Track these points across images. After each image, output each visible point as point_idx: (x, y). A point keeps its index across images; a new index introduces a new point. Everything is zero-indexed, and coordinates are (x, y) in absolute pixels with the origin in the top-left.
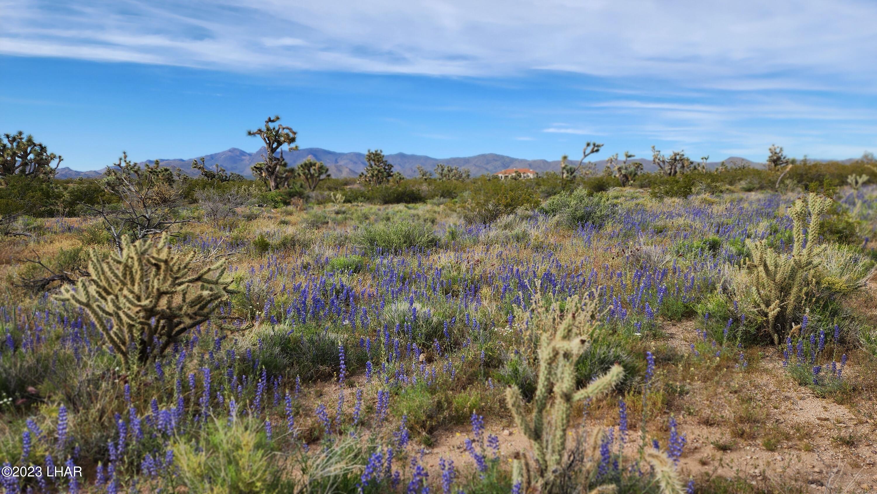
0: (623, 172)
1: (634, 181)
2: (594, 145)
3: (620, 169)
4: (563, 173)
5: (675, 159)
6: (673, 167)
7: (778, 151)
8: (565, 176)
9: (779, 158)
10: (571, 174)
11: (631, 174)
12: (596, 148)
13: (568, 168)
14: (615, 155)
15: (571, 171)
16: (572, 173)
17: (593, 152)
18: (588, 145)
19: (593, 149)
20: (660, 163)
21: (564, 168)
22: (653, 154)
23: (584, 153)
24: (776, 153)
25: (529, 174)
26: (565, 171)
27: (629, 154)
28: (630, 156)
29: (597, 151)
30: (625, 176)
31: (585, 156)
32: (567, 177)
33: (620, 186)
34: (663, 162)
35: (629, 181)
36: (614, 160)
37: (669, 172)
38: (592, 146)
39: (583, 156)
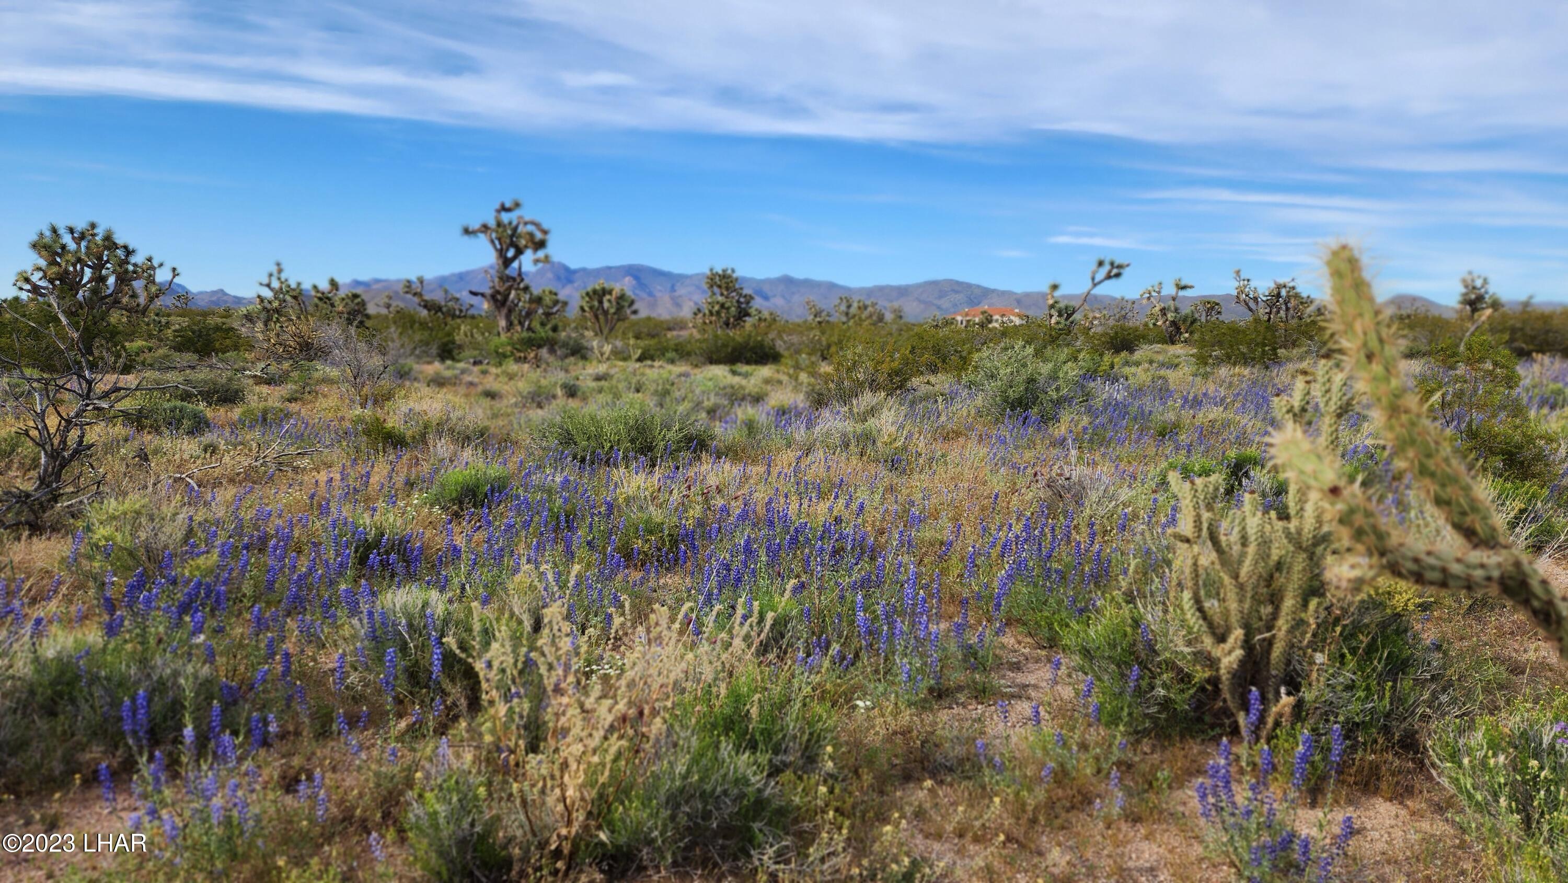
0: (1170, 316)
1: (1191, 333)
2: (1112, 264)
3: (1164, 311)
4: (1050, 316)
5: (1278, 296)
6: (1274, 310)
7: (1478, 283)
8: (1054, 320)
9: (1480, 298)
10: (1067, 319)
11: (1185, 321)
12: (1115, 271)
13: (1062, 305)
14: (1156, 284)
15: (1067, 312)
16: (1069, 316)
17: (1109, 277)
18: (1101, 264)
19: (1110, 272)
20: (1249, 301)
21: (1052, 306)
22: (1235, 284)
23: (1093, 279)
24: (1474, 288)
26: (1053, 312)
27: (1183, 283)
28: (1184, 288)
29: (1118, 275)
30: (1174, 323)
31: (1095, 285)
32: (1058, 323)
33: (1163, 341)
34: (1256, 299)
35: (1181, 333)
36: (1154, 294)
37: (1266, 318)
38: (1107, 267)
39: (1090, 284)
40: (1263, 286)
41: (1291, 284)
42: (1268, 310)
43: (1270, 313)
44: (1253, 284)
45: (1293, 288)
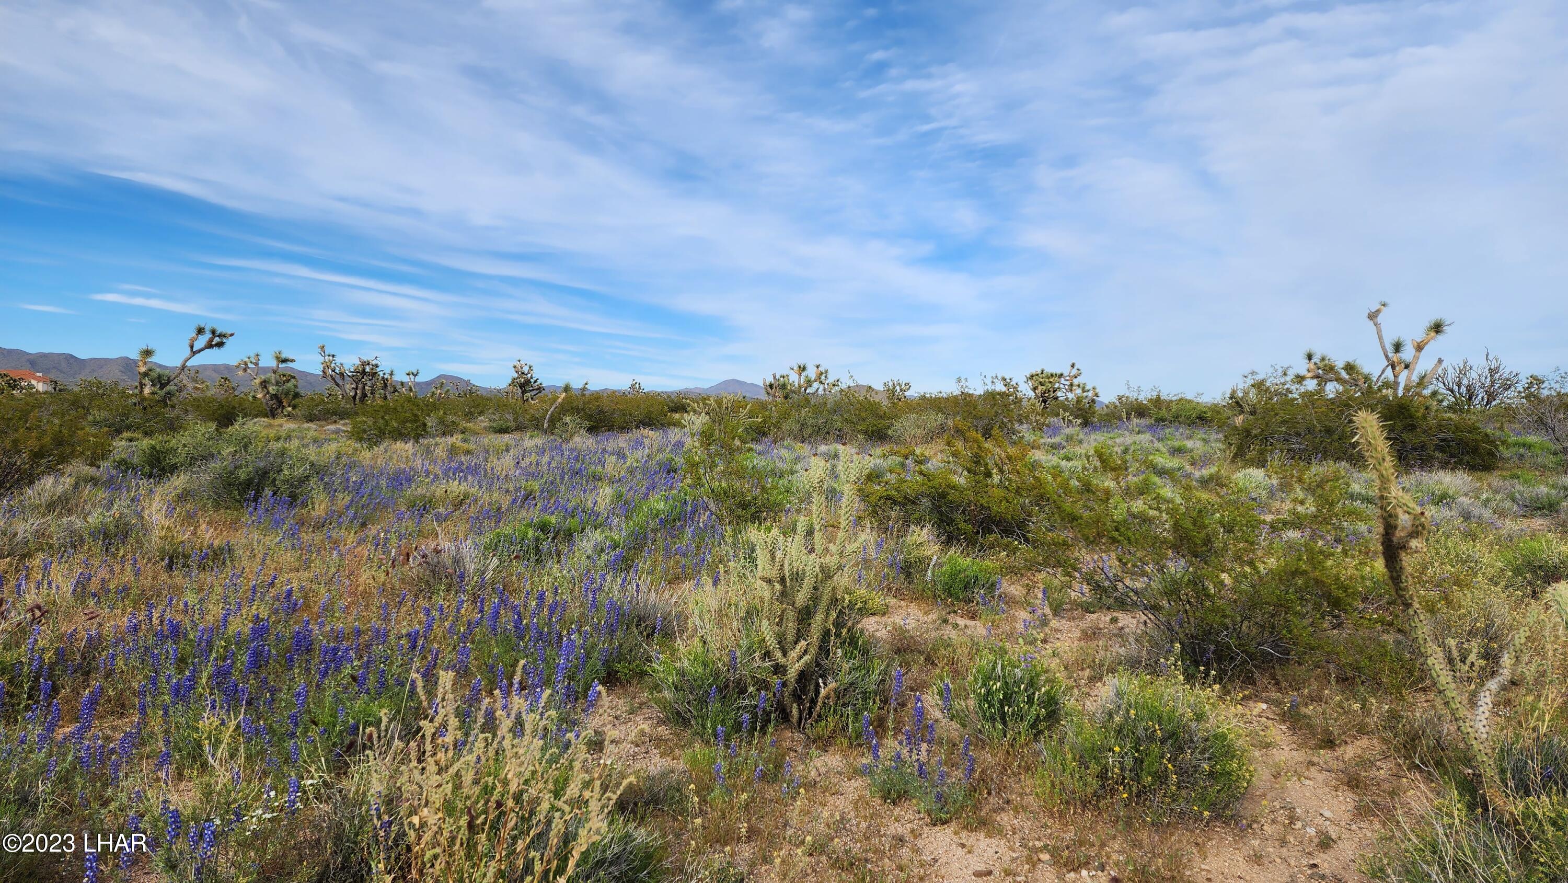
0: (272, 389)
1: (294, 407)
2: (213, 332)
3: (264, 384)
4: (142, 385)
5: (364, 372)
6: (360, 386)
7: (526, 369)
8: (147, 391)
9: (528, 382)
10: (161, 388)
11: (287, 394)
12: (217, 340)
13: (154, 375)
14: (252, 355)
15: (161, 381)
16: (162, 386)
17: (210, 346)
18: (200, 331)
19: (211, 340)
20: (335, 377)
21: (145, 375)
22: (322, 359)
23: (192, 347)
24: (523, 373)
25: (34, 382)
26: (146, 381)
27: (284, 356)
28: (285, 361)
29: (220, 345)
30: (275, 397)
31: (194, 353)
32: (153, 393)
33: (266, 416)
34: (342, 375)
35: (284, 407)
36: (250, 365)
37: (352, 394)
38: (208, 336)
39: (188, 352)
40: (349, 362)
41: (374, 363)
42: (354, 386)
43: (357, 388)
44: (338, 360)
45: (377, 366)
